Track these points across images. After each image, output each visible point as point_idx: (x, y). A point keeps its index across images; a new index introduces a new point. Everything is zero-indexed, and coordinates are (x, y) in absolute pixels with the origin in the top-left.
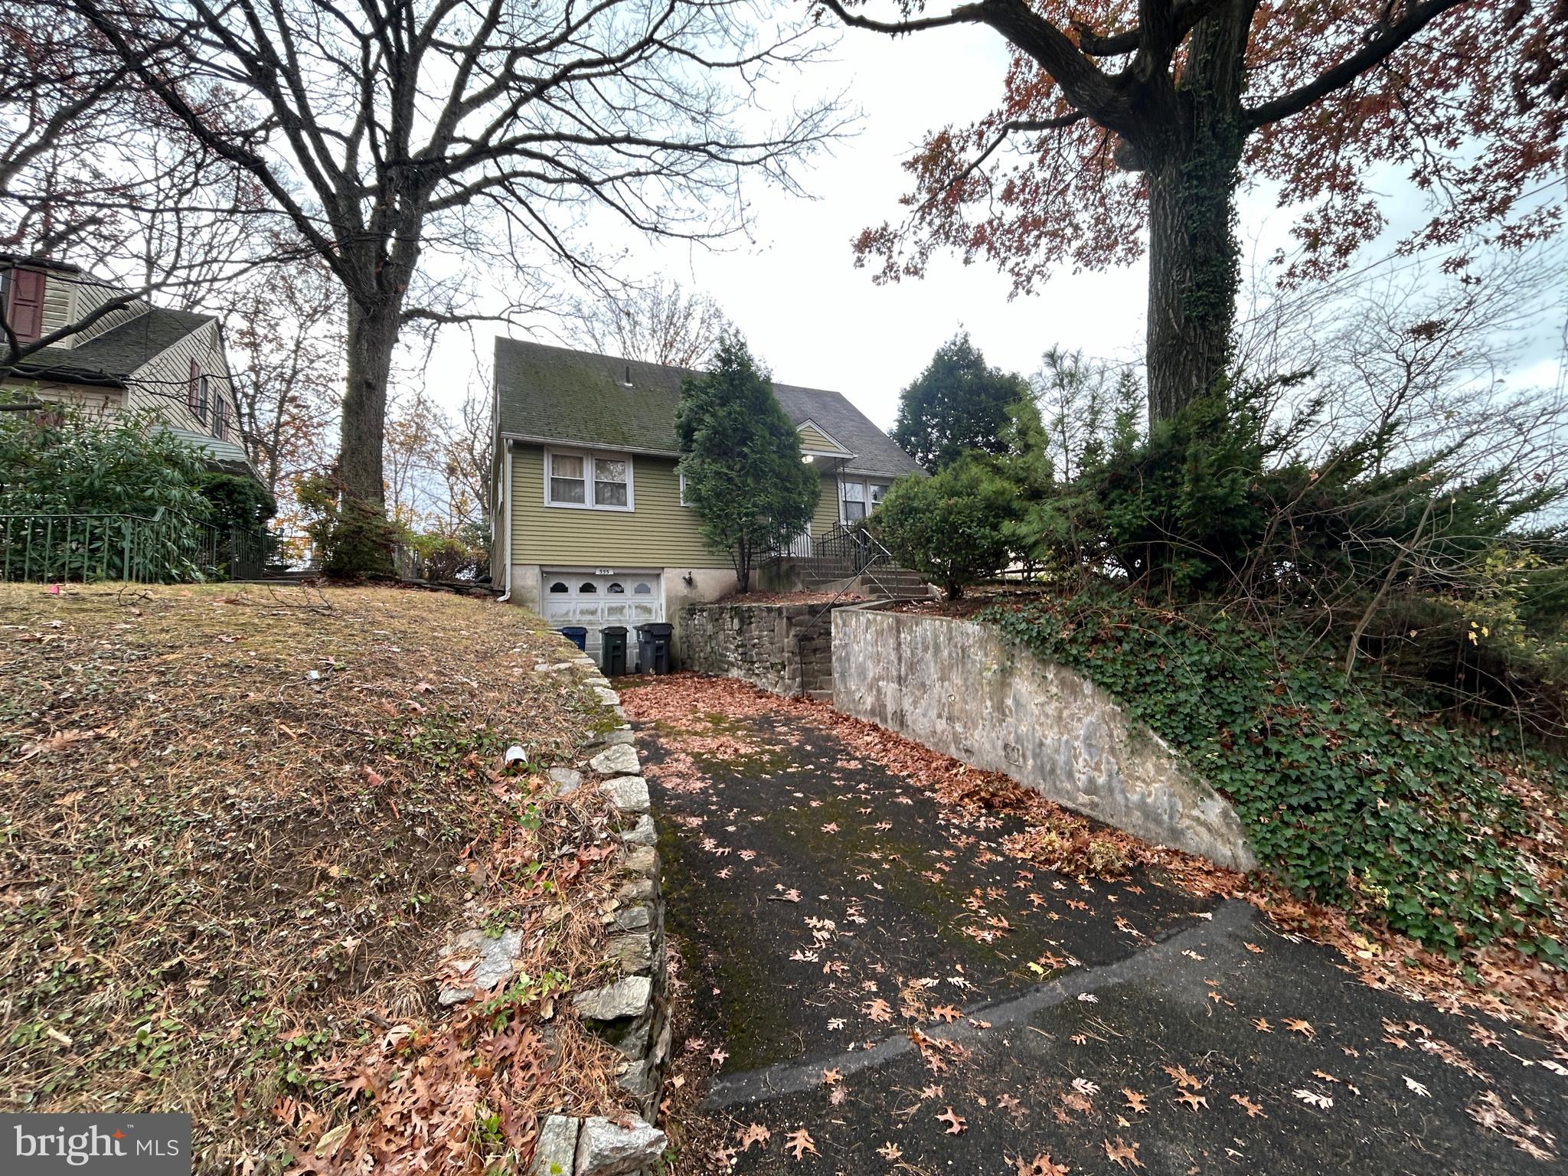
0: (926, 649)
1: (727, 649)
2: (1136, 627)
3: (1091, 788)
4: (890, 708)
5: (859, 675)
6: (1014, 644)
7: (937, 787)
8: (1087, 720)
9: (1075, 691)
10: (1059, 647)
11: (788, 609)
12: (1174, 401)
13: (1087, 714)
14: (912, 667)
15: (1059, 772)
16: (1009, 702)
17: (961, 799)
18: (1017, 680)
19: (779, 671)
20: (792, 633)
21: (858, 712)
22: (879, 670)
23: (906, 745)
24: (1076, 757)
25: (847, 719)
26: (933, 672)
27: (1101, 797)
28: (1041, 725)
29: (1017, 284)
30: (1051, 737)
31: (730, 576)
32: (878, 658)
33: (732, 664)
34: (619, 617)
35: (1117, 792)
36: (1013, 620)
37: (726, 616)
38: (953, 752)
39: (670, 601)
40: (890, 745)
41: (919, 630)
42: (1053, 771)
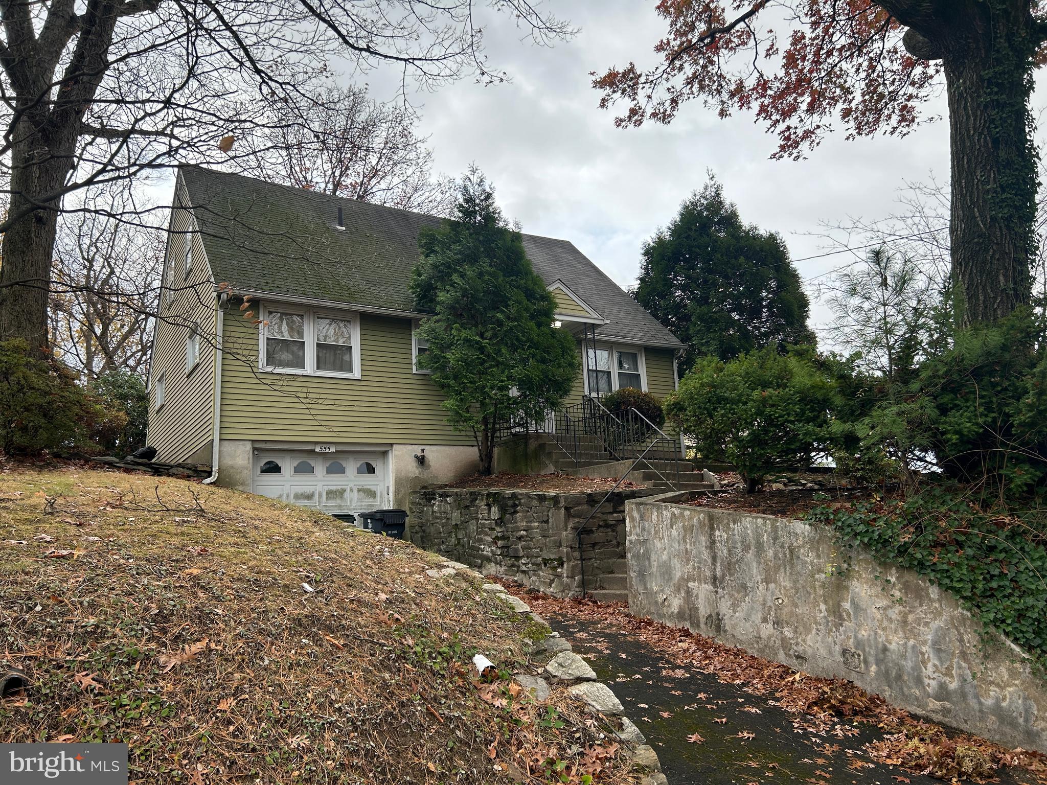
0: (746, 548)
1: (481, 541)
2: (976, 531)
3: (943, 693)
4: (703, 611)
5: (662, 575)
6: (851, 546)
7: (778, 695)
8: (935, 624)
9: (920, 595)
10: (903, 550)
11: (566, 498)
12: (981, 298)
13: (935, 619)
14: (729, 567)
15: (906, 678)
16: (847, 605)
17: (809, 707)
18: (855, 582)
19: (555, 568)
20: (570, 525)
21: (662, 616)
22: (688, 569)
23: (727, 651)
24: (924, 662)
25: (650, 623)
26: (756, 573)
27: (953, 703)
28: (884, 629)
29: (783, 148)
30: (895, 642)
31: (472, 453)
32: (686, 557)
33: (488, 559)
34: (339, 502)
35: (970, 697)
36: (851, 521)
37: (482, 504)
38: (782, 658)
39: (399, 483)
40: (711, 652)
41: (737, 528)
42: (899, 677)
